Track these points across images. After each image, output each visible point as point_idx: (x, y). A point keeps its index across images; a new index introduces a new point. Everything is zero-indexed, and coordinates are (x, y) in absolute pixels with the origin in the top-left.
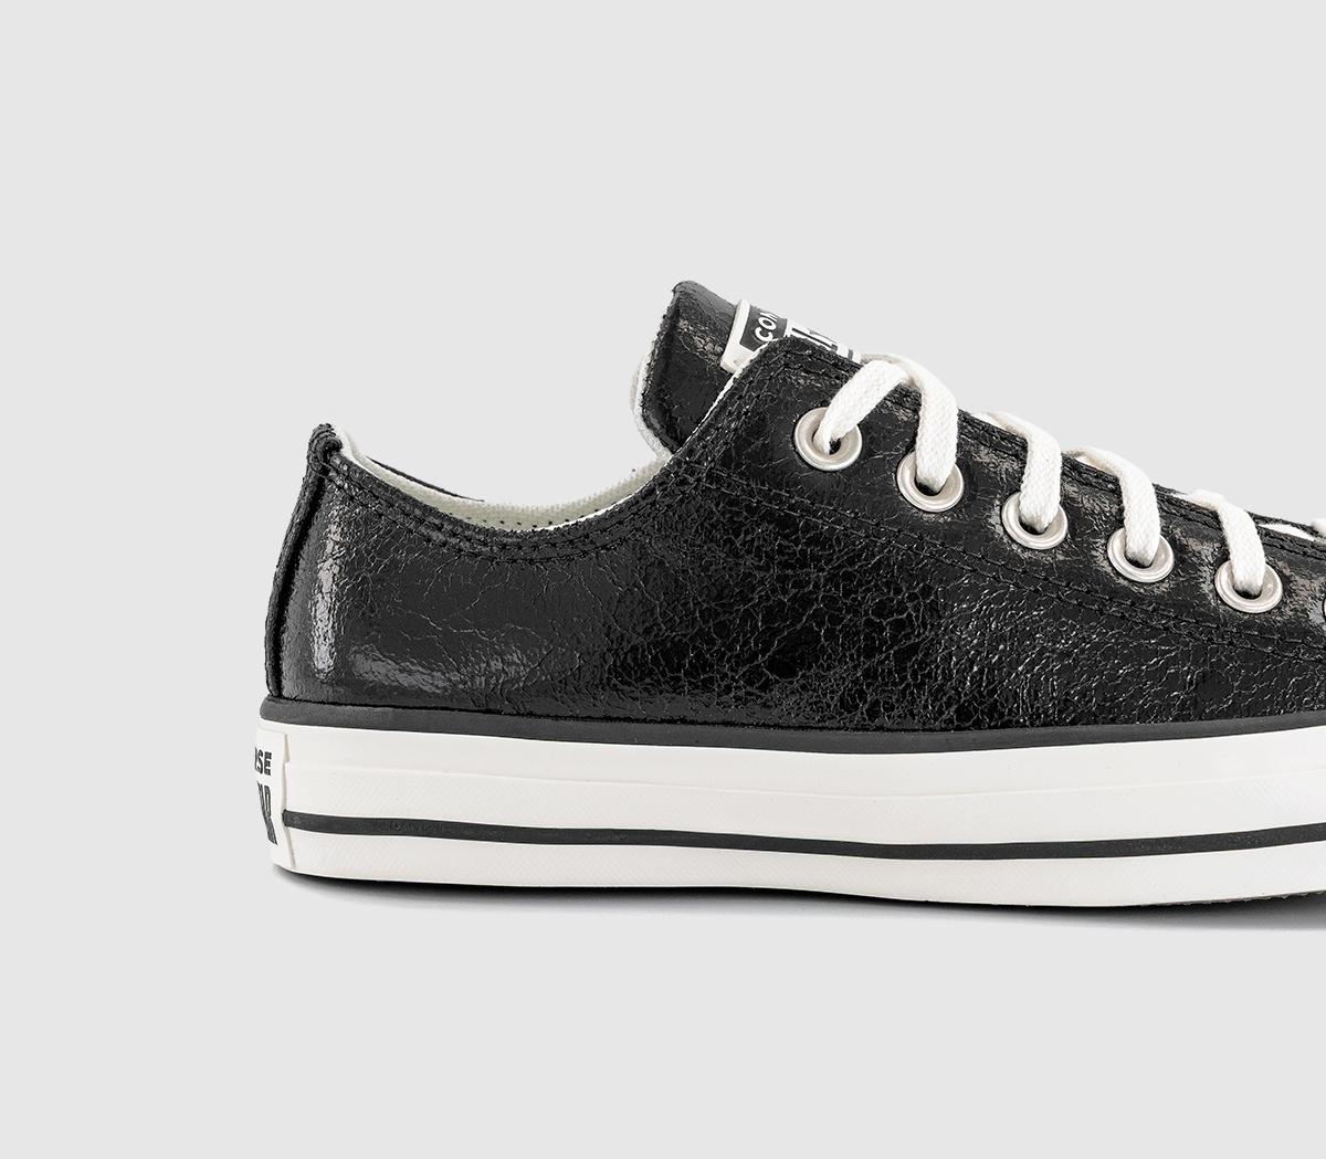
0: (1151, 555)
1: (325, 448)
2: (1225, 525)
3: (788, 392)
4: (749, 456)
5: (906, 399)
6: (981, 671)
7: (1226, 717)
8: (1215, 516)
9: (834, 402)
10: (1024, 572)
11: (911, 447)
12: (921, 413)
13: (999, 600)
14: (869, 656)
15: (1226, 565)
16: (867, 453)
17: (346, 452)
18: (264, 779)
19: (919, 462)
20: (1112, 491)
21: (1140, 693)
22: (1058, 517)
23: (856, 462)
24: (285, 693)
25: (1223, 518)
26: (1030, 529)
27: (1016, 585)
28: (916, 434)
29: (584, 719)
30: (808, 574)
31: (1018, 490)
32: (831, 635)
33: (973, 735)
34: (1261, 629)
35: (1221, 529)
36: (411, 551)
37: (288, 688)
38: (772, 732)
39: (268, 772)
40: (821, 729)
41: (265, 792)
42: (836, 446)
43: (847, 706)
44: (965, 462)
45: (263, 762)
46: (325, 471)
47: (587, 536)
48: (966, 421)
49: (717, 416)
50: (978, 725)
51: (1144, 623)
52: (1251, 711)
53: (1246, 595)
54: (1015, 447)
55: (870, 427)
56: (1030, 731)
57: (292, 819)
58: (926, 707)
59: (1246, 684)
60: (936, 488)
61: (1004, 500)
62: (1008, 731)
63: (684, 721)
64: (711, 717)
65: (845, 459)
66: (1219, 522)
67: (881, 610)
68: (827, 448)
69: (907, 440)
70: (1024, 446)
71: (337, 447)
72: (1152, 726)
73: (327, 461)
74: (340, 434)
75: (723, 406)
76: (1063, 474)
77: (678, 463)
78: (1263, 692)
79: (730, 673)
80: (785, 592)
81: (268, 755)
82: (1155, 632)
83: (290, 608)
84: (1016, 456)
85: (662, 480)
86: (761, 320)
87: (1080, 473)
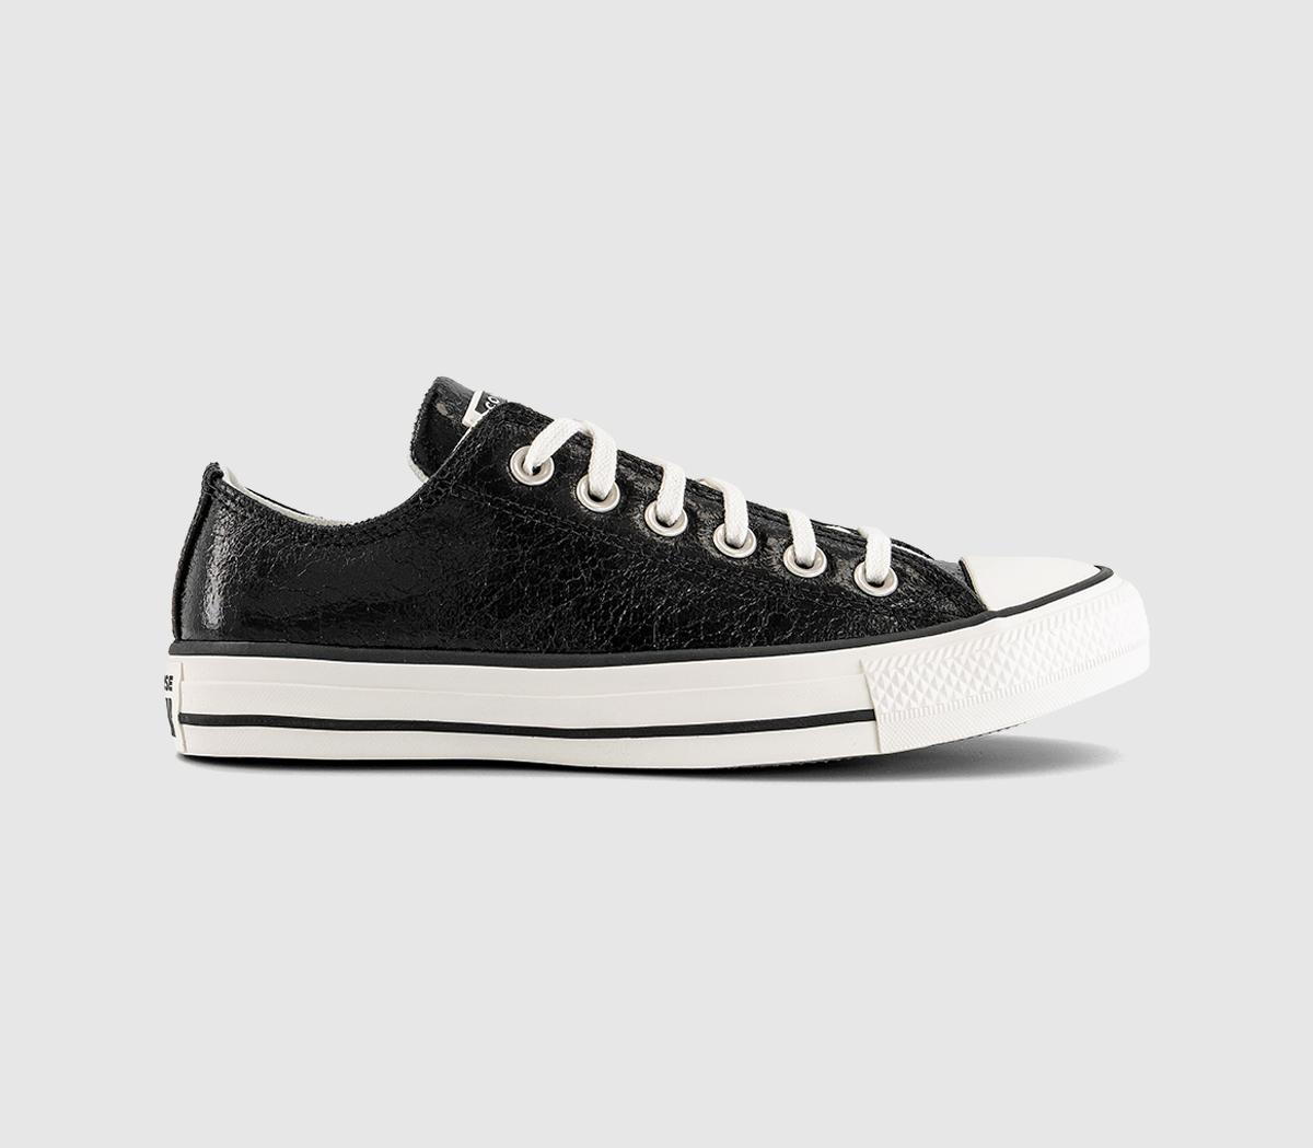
0: (742, 541)
1: (213, 476)
2: (791, 523)
3: (506, 436)
4: (480, 475)
5: (583, 441)
6: (628, 614)
7: (789, 643)
8: (785, 517)
9: (533, 443)
10: (658, 550)
11: (585, 472)
12: (592, 450)
13: (642, 567)
14: (555, 605)
15: (791, 547)
16: (556, 475)
17: (226, 479)
18: (169, 694)
19: (590, 480)
20: (718, 501)
21: (732, 628)
22: (682, 516)
23: (550, 480)
24: (183, 637)
25: (790, 518)
26: (663, 524)
27: (652, 558)
28: (589, 463)
29: (372, 647)
30: (517, 551)
31: (656, 499)
32: (532, 591)
33: (624, 655)
34: (812, 588)
35: (788, 525)
36: (263, 541)
37: (185, 634)
38: (493, 655)
39: (171, 689)
40: (525, 652)
41: (169, 701)
42: (537, 471)
43: (542, 635)
44: (621, 480)
45: (169, 681)
46: (212, 491)
47: (375, 528)
48: (622, 456)
49: (459, 451)
50: (627, 649)
51: (736, 583)
52: (805, 640)
53: (804, 566)
54: (655, 473)
55: (561, 457)
56: (659, 653)
57: (185, 719)
58: (592, 637)
59: (801, 623)
60: (602, 497)
61: (646, 505)
62: (646, 653)
63: (436, 648)
64: (453, 645)
65: (543, 478)
66: (788, 521)
67: (564, 575)
68: (531, 472)
69: (583, 468)
70: (661, 471)
71: (220, 475)
72: (739, 649)
73: (213, 485)
74: (223, 468)
75: (464, 446)
76: (686, 489)
77: (435, 480)
78: (812, 627)
79: (466, 617)
80: (501, 563)
81: (171, 678)
82: (742, 589)
83: (187, 581)
84: (655, 477)
85: (422, 492)
86: (490, 398)
87: (697, 489)
